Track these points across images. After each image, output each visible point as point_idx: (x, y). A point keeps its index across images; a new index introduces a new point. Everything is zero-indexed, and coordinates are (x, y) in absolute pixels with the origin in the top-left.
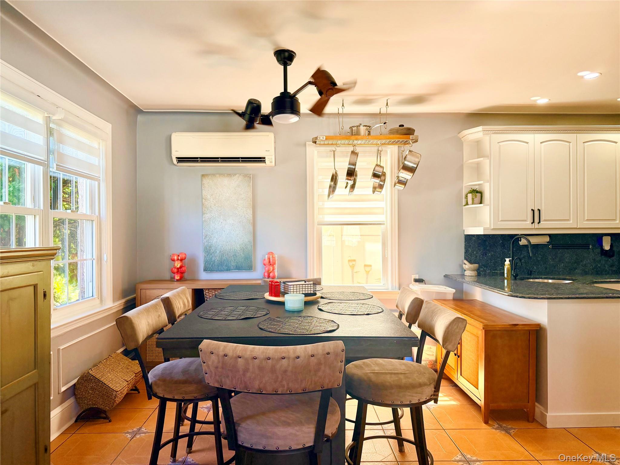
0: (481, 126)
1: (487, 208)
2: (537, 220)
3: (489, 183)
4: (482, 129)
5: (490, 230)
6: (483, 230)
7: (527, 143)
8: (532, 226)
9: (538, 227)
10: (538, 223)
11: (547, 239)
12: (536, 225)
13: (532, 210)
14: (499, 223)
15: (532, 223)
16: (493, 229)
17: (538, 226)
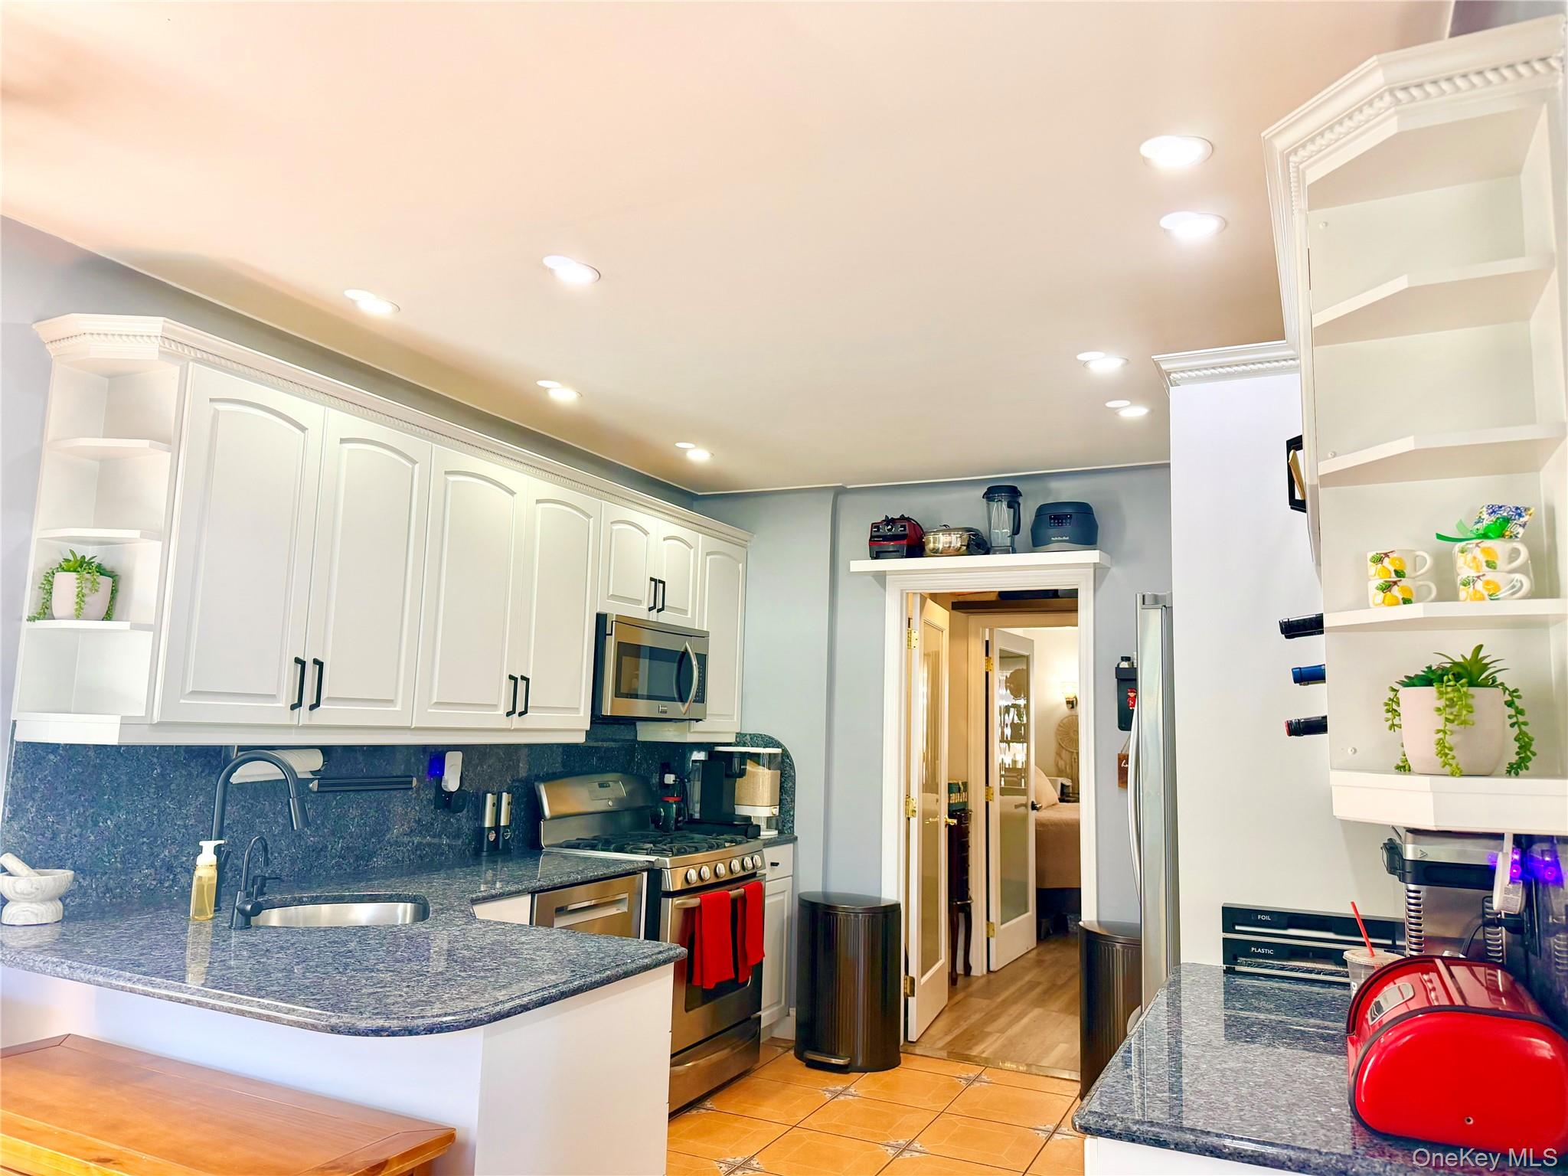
0: (162, 319)
1: (144, 641)
2: (309, 698)
3: (161, 543)
4: (164, 329)
5: (147, 727)
6: (119, 725)
7: (303, 429)
8: (292, 719)
9: (307, 722)
10: (312, 707)
11: (317, 761)
12: (303, 714)
13: (297, 660)
14: (182, 701)
15: (293, 707)
16: (159, 724)
17: (310, 719)
